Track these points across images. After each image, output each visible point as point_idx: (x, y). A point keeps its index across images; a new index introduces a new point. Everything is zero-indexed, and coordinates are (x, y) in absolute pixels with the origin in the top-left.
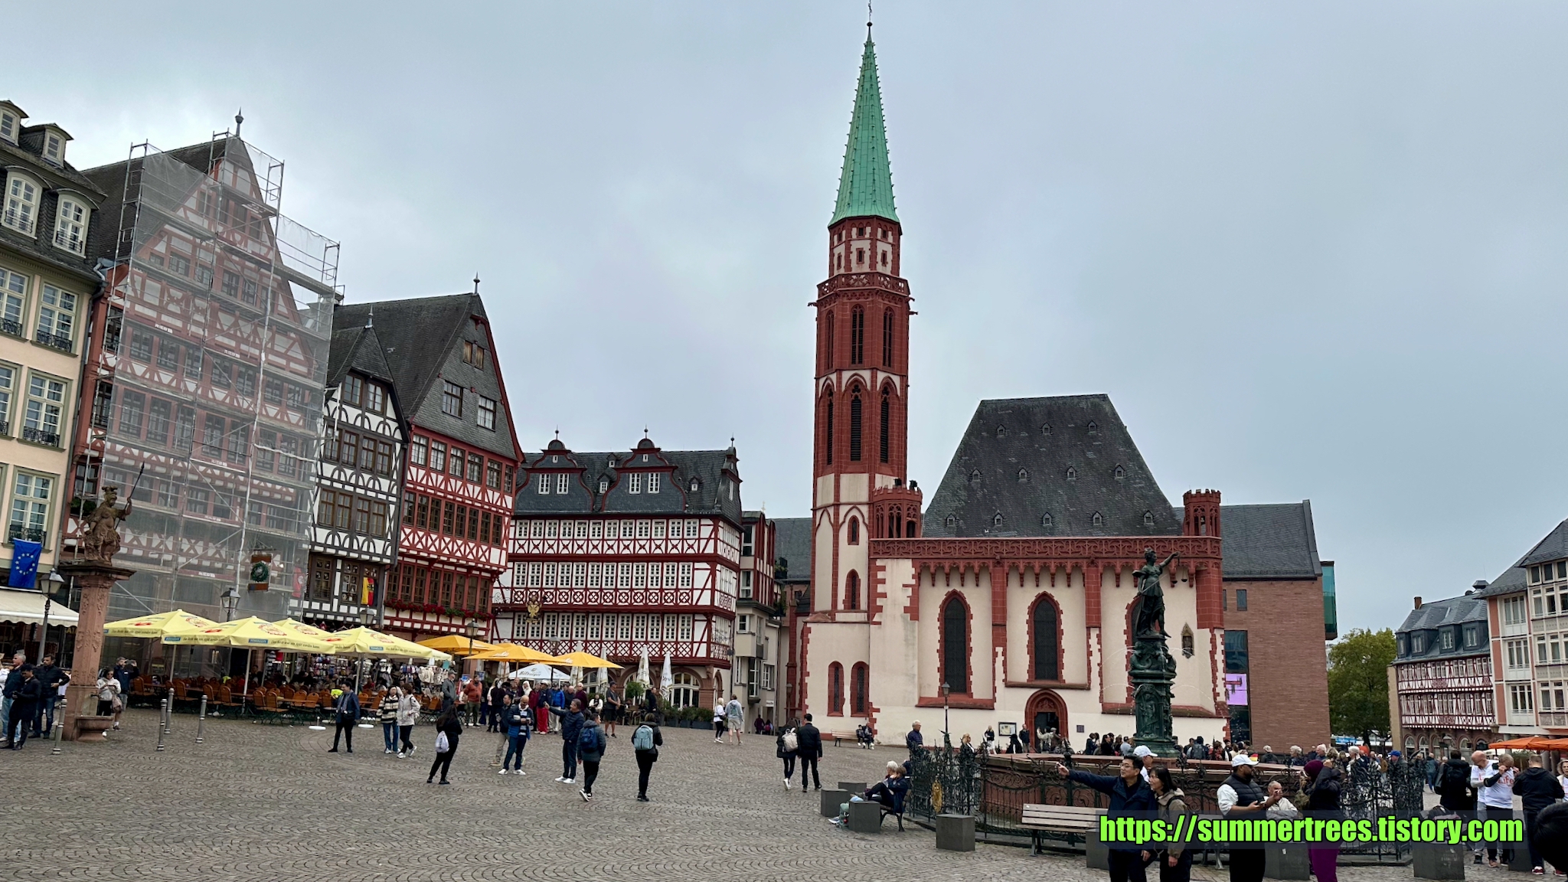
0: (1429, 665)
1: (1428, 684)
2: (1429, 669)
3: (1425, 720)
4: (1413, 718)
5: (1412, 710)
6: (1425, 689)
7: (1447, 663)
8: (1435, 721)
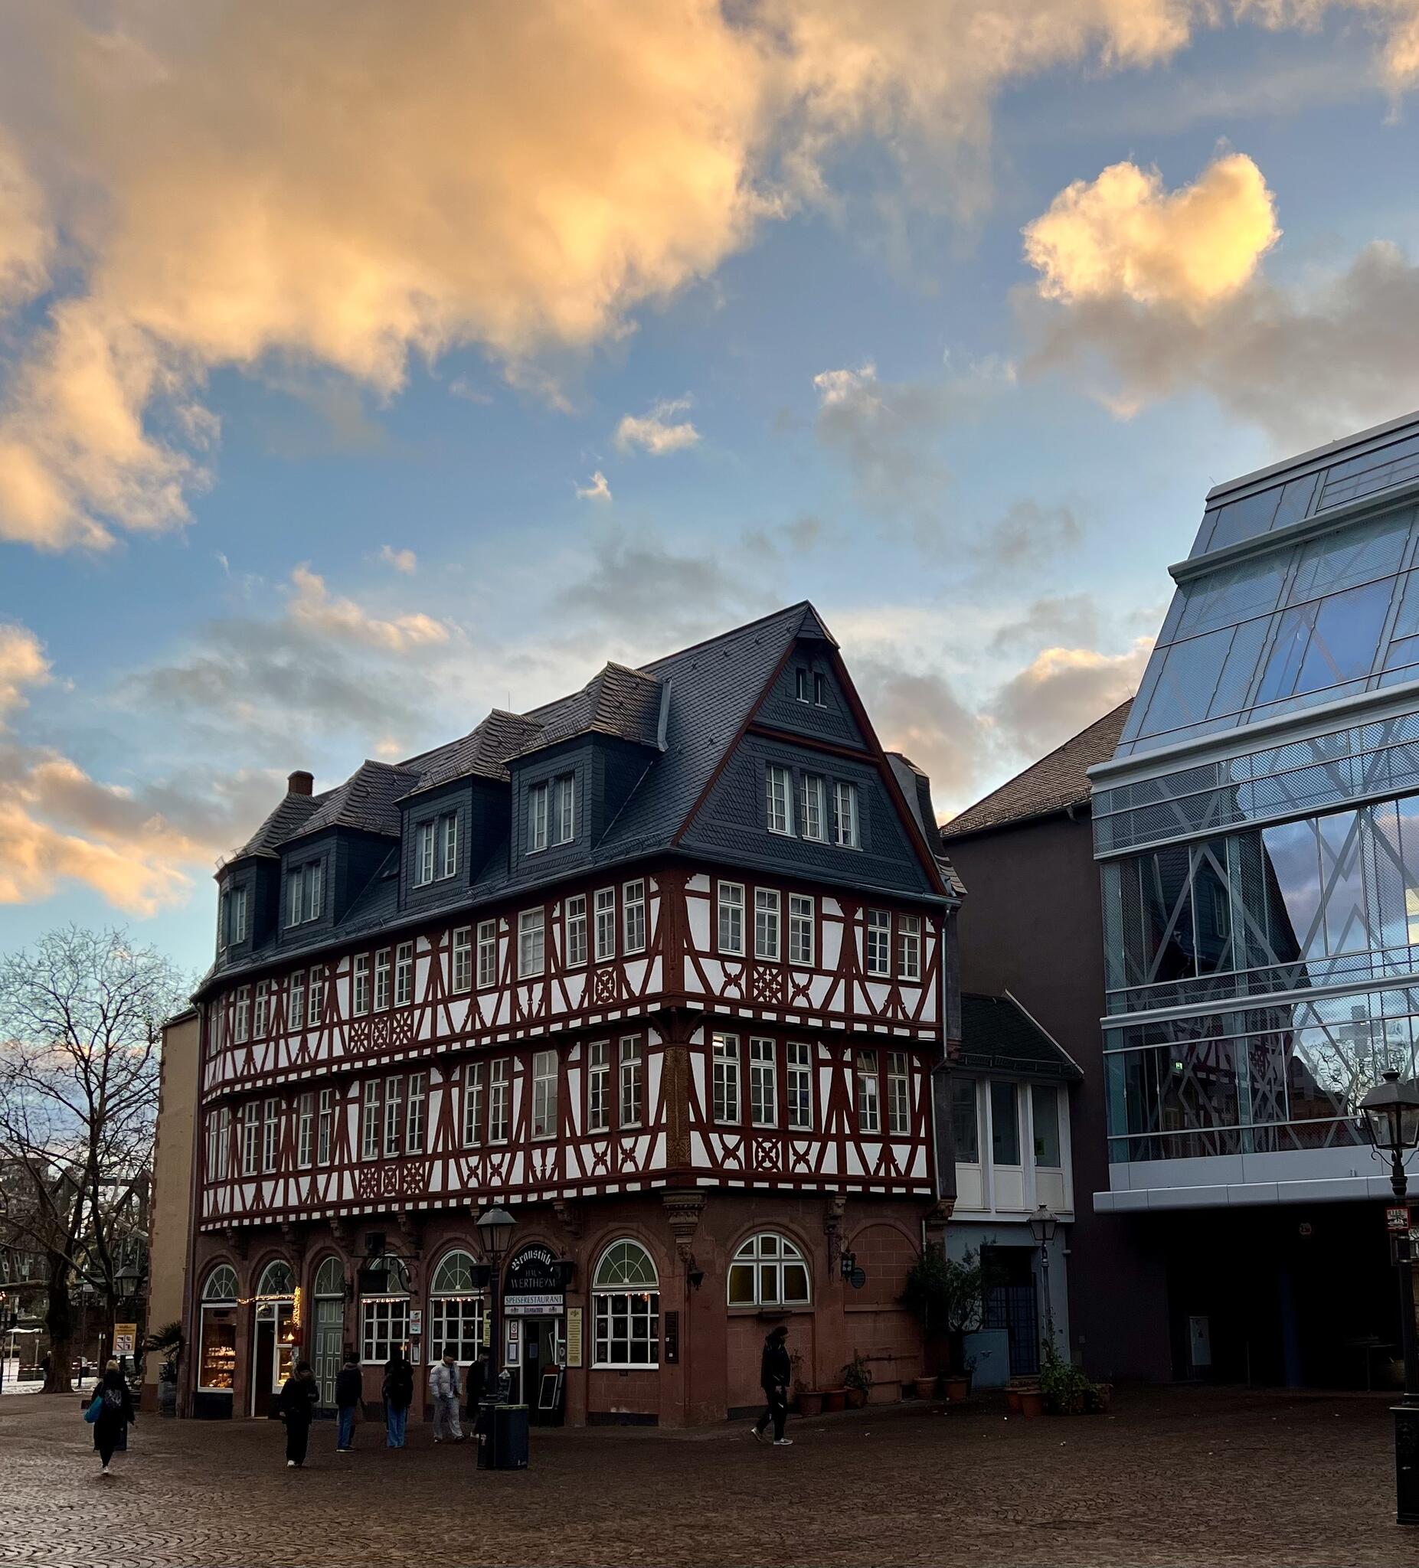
0: (344, 967)
1: (330, 1045)
2: (343, 985)
3: (296, 1192)
4: (250, 1189)
5: (248, 1157)
6: (316, 1064)
7: (423, 945)
8: (337, 1188)
